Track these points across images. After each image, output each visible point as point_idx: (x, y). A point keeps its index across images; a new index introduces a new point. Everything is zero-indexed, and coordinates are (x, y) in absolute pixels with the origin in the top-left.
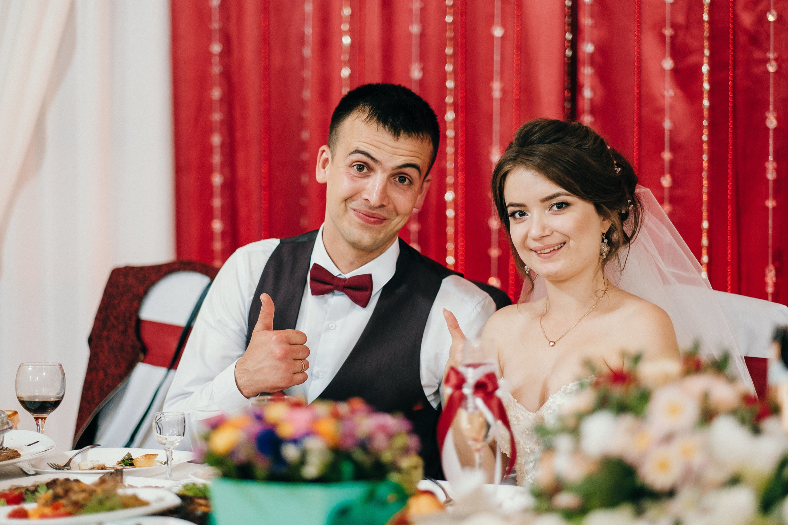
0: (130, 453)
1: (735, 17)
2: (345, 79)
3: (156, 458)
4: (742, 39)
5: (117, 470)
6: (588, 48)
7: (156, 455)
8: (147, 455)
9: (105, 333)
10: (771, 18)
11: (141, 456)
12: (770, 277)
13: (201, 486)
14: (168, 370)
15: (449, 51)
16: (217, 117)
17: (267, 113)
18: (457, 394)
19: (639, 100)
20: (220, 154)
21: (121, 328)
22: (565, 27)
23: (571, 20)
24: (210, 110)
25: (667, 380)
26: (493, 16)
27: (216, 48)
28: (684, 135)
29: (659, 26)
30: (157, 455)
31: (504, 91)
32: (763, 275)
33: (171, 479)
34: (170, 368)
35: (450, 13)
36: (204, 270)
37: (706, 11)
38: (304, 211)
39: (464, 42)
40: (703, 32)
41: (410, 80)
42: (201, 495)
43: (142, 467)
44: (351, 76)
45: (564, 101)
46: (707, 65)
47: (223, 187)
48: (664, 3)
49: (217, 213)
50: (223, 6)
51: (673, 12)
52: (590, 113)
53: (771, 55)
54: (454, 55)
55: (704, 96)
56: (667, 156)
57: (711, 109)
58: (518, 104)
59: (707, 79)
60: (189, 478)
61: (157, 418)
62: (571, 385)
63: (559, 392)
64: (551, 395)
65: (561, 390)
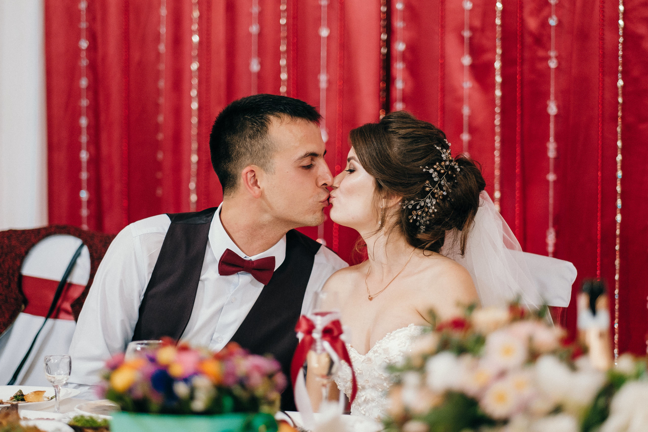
0: (22, 390)
1: (522, 21)
2: (195, 72)
3: (44, 394)
4: (529, 40)
5: (12, 405)
6: (400, 47)
7: (43, 392)
8: (37, 391)
10: (553, 22)
11: (31, 393)
12: (551, 238)
13: (88, 418)
14: (45, 319)
15: (283, 48)
16: (84, 103)
18: (308, 338)
19: (443, 90)
20: (86, 134)
21: (6, 283)
22: (380, 29)
23: (386, 23)
24: (79, 97)
25: (497, 326)
26: (319, 19)
27: (84, 44)
28: (480, 119)
29: (459, 29)
30: (45, 391)
31: (329, 82)
32: (545, 237)
33: (60, 412)
34: (47, 317)
35: (284, 17)
36: (77, 233)
37: (498, 17)
38: (159, 183)
39: (295, 41)
40: (496, 34)
41: (249, 73)
42: (88, 425)
43: (32, 402)
44: (199, 69)
45: (380, 91)
46: (500, 61)
47: (89, 162)
48: (463, 10)
49: (84, 184)
50: (89, 9)
51: (471, 18)
52: (402, 100)
53: (553, 54)
54: (287, 51)
55: (496, 87)
56: (465, 137)
57: (503, 98)
58: (341, 93)
59: (500, 73)
60: (74, 411)
61: (47, 360)
62: (394, 332)
63: (384, 338)
64: (378, 341)
65: (385, 337)
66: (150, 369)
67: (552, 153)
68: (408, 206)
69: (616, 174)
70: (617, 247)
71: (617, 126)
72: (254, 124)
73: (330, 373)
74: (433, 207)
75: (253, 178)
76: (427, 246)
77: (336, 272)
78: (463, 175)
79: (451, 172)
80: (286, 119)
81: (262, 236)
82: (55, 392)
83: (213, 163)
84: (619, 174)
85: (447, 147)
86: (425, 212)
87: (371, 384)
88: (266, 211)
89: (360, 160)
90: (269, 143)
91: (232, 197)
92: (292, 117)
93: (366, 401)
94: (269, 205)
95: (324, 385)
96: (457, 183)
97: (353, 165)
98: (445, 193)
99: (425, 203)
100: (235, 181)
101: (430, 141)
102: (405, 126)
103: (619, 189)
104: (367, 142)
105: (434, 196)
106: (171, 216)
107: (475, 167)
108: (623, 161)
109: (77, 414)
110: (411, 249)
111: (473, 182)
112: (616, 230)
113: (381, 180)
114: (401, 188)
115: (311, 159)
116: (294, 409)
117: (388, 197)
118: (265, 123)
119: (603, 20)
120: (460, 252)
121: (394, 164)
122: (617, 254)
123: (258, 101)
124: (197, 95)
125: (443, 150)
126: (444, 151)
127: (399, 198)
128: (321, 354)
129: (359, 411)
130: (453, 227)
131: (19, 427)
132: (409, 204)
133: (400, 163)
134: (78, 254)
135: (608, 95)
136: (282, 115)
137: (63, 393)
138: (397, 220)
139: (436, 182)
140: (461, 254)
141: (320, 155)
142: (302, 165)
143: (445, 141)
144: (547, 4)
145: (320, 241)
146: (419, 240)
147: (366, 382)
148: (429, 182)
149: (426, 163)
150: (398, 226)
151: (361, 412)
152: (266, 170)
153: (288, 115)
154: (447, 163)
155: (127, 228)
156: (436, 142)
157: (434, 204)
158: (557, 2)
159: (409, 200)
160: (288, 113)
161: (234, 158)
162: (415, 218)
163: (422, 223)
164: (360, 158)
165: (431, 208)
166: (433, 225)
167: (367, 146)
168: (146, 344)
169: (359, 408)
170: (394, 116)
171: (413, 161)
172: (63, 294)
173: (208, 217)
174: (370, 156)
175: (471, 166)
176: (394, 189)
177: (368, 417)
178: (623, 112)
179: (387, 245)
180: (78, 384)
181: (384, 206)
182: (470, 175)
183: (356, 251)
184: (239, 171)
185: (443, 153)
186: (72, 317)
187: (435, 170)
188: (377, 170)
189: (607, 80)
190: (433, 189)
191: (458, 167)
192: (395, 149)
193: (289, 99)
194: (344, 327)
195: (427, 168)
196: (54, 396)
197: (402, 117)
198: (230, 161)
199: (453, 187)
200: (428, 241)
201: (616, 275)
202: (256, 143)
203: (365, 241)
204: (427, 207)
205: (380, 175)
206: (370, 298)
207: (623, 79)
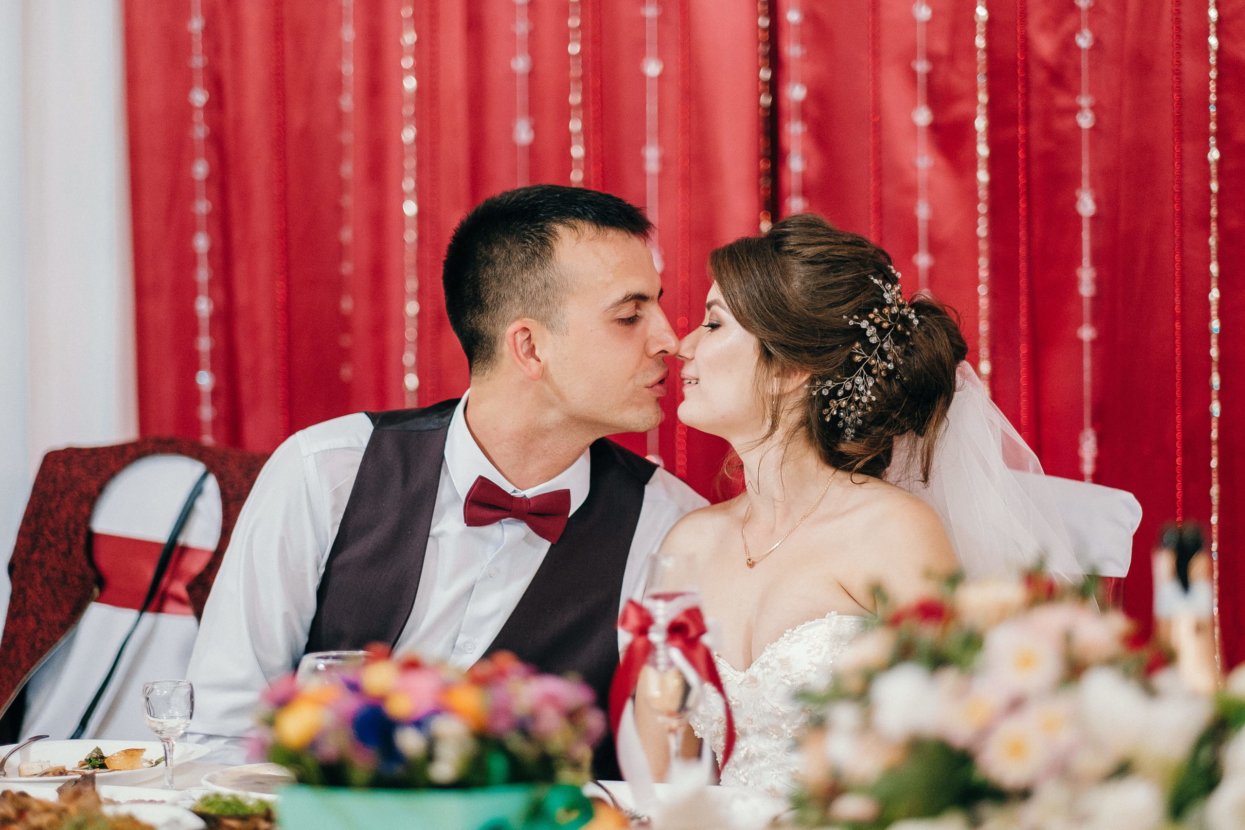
0: (99, 747)
1: (1026, 41)
2: (409, 146)
3: (143, 755)
4: (1039, 76)
5: (85, 776)
6: (796, 92)
7: (141, 751)
8: (129, 750)
9: (36, 556)
10: (1084, 41)
11: (117, 753)
12: (1088, 448)
13: (229, 799)
14: (139, 613)
15: (575, 99)
16: (202, 207)
17: (283, 201)
18: (640, 642)
19: (878, 173)
20: (206, 266)
21: (63, 547)
22: (758, 60)
23: (768, 49)
24: (192, 197)
25: (1004, 615)
27: (199, 97)
28: (949, 228)
29: (907, 58)
30: (144, 750)
31: (664, 161)
32: (1076, 446)
33: (174, 788)
34: (143, 610)
35: (575, 40)
36: (196, 452)
37: (981, 33)
38: (344, 355)
39: (598, 85)
40: (976, 64)
41: (514, 146)
42: (229, 812)
43: (120, 770)
44: (419, 139)
45: (759, 177)
46: (985, 117)
47: (214, 318)
48: (913, 22)
49: (205, 360)
50: (209, 30)
51: (929, 36)
52: (801, 194)
53: (1085, 101)
54: (584, 104)
55: (979, 165)
56: (923, 260)
57: (992, 186)
58: (686, 181)
59: (985, 139)
60: (201, 785)
61: (147, 691)
62: (799, 628)
63: (781, 639)
64: (769, 645)
65: (784, 636)
66: (351, 704)
67: (1086, 287)
68: (821, 390)
69: (1209, 325)
70: (1214, 463)
71: (1209, 235)
72: (527, 242)
73: (683, 708)
74: (869, 393)
75: (527, 342)
76: (859, 465)
77: (686, 516)
78: (925, 332)
79: (902, 326)
80: (587, 231)
81: (545, 451)
82: (164, 751)
83: (450, 316)
84: (1215, 325)
85: (894, 281)
86: (853, 403)
87: (757, 726)
88: (551, 404)
89: (729, 305)
90: (555, 278)
91: (488, 379)
92: (599, 228)
93: (749, 759)
94: (559, 393)
95: (672, 731)
96: (912, 347)
97: (717, 315)
98: (891, 365)
99: (853, 386)
100: (492, 349)
101: (862, 269)
102: (813, 241)
103: (1214, 352)
104: (743, 272)
105: (871, 371)
106: (373, 417)
107: (947, 317)
108: (1221, 301)
109: (206, 792)
110: (829, 471)
111: (944, 344)
112: (1210, 431)
113: (771, 342)
114: (806, 355)
115: (636, 306)
116: (617, 775)
117: (784, 373)
118: (548, 240)
119: (1179, 37)
120: (921, 476)
121: (795, 313)
122: (1215, 475)
123: (533, 198)
124: (415, 189)
125: (886, 286)
126: (889, 286)
127: (805, 375)
128: (665, 672)
129: (736, 777)
130: (907, 430)
131: (101, 817)
132: (822, 387)
133: (805, 310)
134: (197, 491)
135: (1190, 179)
136: (580, 224)
137: (179, 752)
138: (801, 417)
139: (874, 346)
140: (923, 481)
141: (652, 299)
142: (619, 318)
143: (891, 270)
144: (1073, 7)
145: (653, 459)
146: (842, 454)
147: (748, 721)
148: (861, 345)
149: (854, 310)
150: (804, 429)
151: (740, 779)
152: (551, 328)
153: (592, 225)
154: (895, 310)
155: (291, 439)
156: (874, 270)
157: (870, 387)
158: (1092, 4)
159: (824, 378)
160: (591, 220)
161: (490, 306)
162: (835, 413)
163: (849, 423)
164: (729, 302)
165: (866, 394)
166: (869, 427)
167: (742, 279)
168: (334, 658)
169: (735, 772)
170: (793, 222)
171: (829, 305)
172: (171, 565)
173: (443, 416)
174: (749, 297)
175: (940, 315)
176: (794, 360)
177: (753, 787)
178: (1219, 208)
179: (783, 466)
180: (205, 735)
181: (776, 391)
182: (937, 330)
183: (724, 475)
184: (500, 330)
185: (885, 291)
186: (189, 610)
187: (872, 322)
188: (762, 323)
189: (1189, 148)
190: (868, 358)
191: (915, 318)
192: (796, 284)
193: (591, 193)
194: (709, 620)
195: (856, 319)
196: (162, 758)
197: (808, 225)
198: (483, 311)
199: (906, 353)
200: (860, 455)
201: (1213, 515)
202: (532, 277)
203: (742, 459)
204: (858, 391)
205: (768, 332)
206: (750, 563)
207: (1219, 146)
